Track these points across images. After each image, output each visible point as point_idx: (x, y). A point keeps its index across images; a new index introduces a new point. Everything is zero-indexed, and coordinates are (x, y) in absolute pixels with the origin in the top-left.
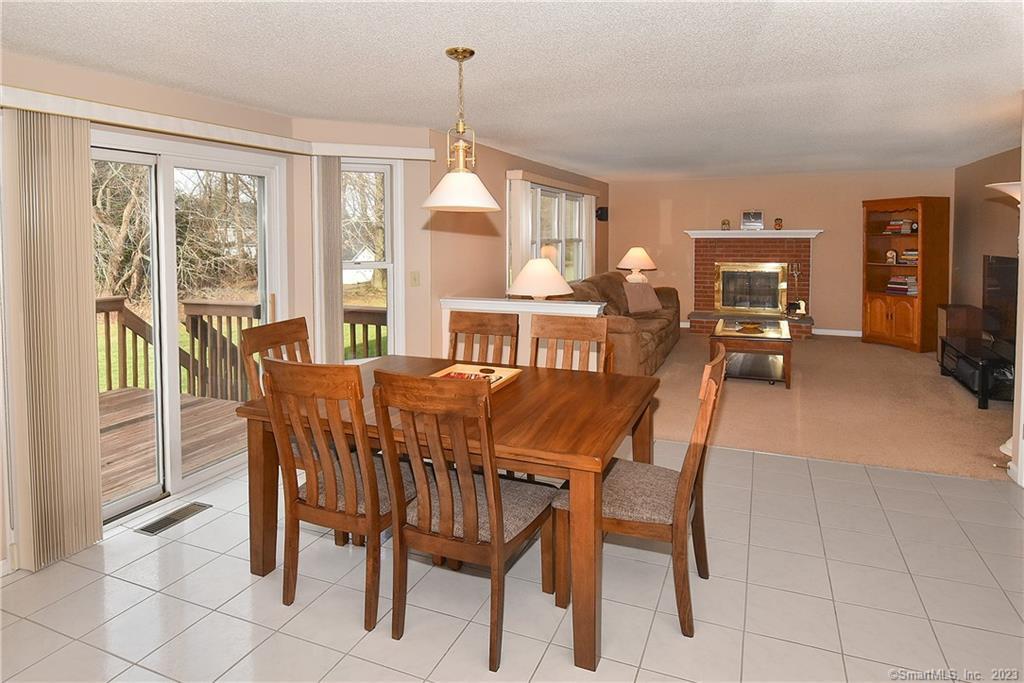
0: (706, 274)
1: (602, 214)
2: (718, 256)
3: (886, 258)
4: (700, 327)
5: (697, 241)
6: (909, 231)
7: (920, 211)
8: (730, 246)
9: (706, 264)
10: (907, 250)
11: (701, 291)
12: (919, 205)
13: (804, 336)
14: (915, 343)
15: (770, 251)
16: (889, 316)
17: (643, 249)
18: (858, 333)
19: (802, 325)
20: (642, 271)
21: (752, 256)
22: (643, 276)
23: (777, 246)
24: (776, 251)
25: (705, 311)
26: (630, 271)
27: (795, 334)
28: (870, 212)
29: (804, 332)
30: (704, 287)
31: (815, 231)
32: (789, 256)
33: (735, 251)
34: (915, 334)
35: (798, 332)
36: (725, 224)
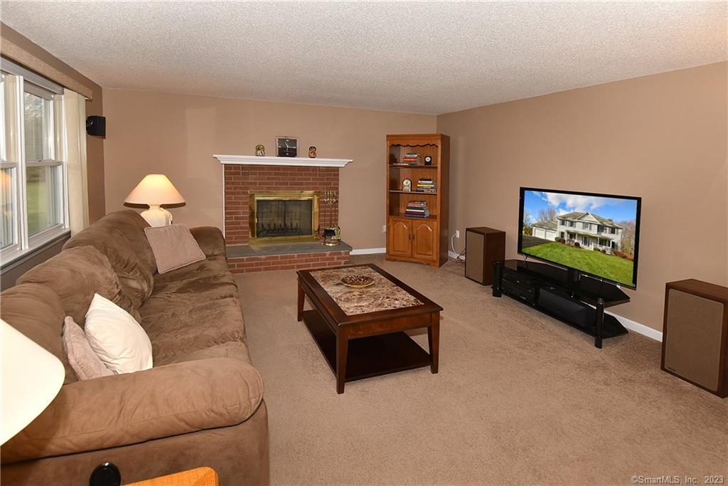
0: (238, 203)
1: (95, 126)
2: (251, 183)
3: (403, 186)
4: (239, 266)
5: (228, 167)
6: (423, 165)
7: (440, 147)
8: (264, 174)
9: (238, 193)
10: (421, 180)
11: (233, 223)
12: (439, 141)
13: (343, 261)
14: (435, 259)
15: (303, 179)
16: (412, 237)
17: (165, 177)
18: (383, 250)
19: (342, 251)
20: (164, 206)
21: (286, 184)
22: (165, 212)
23: (310, 174)
24: (309, 179)
25: (238, 245)
26: (146, 207)
27: (336, 260)
28: (393, 145)
29: (343, 258)
30: (236, 218)
31: (344, 160)
32: (320, 184)
33: (268, 179)
34: (435, 252)
35: (338, 258)
36: (260, 150)
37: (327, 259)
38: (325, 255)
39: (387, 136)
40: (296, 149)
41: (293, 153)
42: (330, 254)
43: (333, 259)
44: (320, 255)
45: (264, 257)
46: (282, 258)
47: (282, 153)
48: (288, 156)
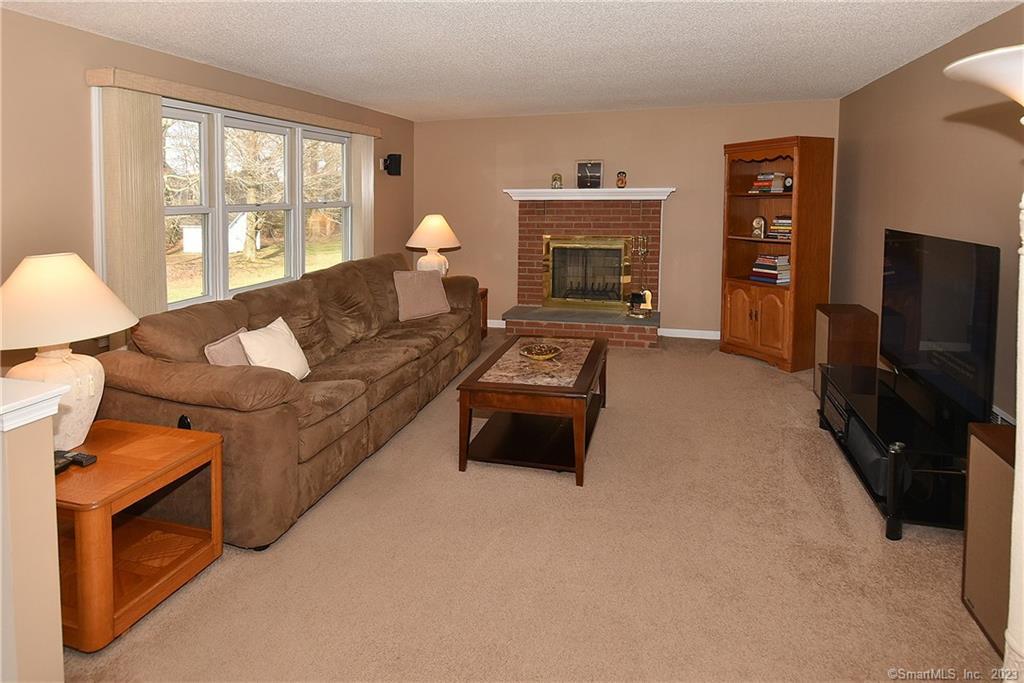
0: (532, 251)
1: (392, 165)
2: (547, 225)
3: (752, 229)
5: (523, 204)
6: (781, 190)
7: (796, 159)
8: (563, 212)
9: (532, 238)
10: (778, 218)
11: (526, 276)
12: (795, 149)
13: (648, 343)
14: (786, 356)
15: (611, 219)
16: (753, 316)
17: (442, 217)
18: (715, 335)
19: (646, 327)
20: (441, 251)
21: (589, 226)
22: (442, 258)
23: (620, 212)
24: (619, 219)
25: (531, 305)
26: (424, 251)
27: (636, 340)
28: (733, 161)
29: (647, 338)
30: (530, 271)
31: (666, 189)
32: (634, 225)
33: (568, 219)
34: (785, 344)
35: (640, 337)
36: (557, 180)
37: (625, 336)
38: (621, 329)
39: (725, 146)
40: (599, 177)
41: (595, 184)
42: (630, 329)
43: (632, 337)
44: (616, 329)
45: (545, 323)
46: (566, 326)
47: (583, 183)
48: (589, 187)
